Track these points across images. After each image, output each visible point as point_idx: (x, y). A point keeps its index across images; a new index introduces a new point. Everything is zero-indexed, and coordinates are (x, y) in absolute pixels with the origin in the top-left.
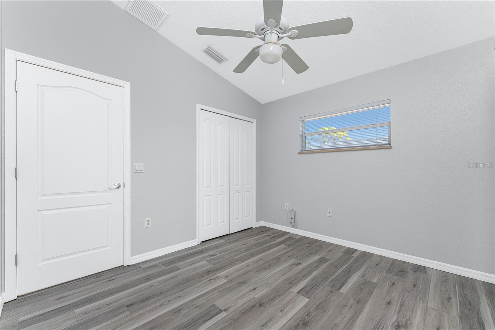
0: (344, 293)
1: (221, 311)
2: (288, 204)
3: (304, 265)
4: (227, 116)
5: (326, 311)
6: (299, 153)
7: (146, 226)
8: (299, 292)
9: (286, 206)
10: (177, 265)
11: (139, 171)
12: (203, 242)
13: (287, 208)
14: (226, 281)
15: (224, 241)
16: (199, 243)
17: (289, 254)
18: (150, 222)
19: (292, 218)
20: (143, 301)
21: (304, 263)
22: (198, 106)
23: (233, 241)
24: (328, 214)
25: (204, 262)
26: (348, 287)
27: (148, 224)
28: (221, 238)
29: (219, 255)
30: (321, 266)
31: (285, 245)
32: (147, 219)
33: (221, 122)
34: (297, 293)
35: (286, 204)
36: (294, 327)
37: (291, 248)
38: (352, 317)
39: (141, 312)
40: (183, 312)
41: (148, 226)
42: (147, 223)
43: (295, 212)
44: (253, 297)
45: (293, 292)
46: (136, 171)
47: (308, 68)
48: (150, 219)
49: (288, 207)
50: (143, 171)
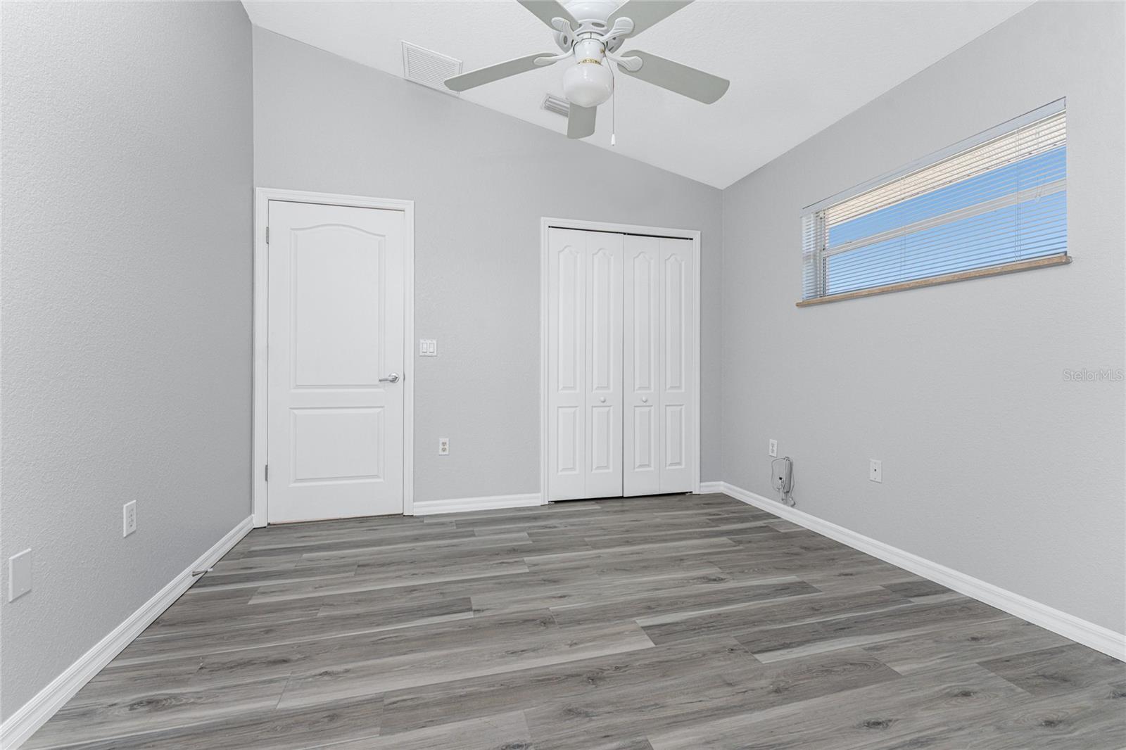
0: (764, 663)
1: (470, 610)
2: (775, 442)
3: (731, 584)
4: (617, 233)
5: (669, 676)
6: (798, 305)
7: (441, 453)
8: (644, 628)
9: (771, 447)
10: (476, 529)
11: (428, 354)
12: (556, 502)
13: (773, 451)
14: (527, 571)
15: (599, 507)
16: (547, 503)
17: (715, 558)
18: (447, 447)
19: (781, 479)
20: (383, 565)
21: (732, 581)
22: (546, 221)
23: (615, 512)
24: (873, 476)
25: (525, 534)
26: (789, 657)
27: (444, 450)
28: (599, 501)
29: (562, 529)
30: (775, 597)
31: (731, 539)
32: (442, 440)
33: (600, 249)
34: (642, 627)
35: (772, 441)
36: (565, 675)
37: (741, 547)
38: (718, 709)
39: (367, 577)
40: (415, 594)
41: (445, 453)
42: (441, 447)
43: (791, 464)
44: (546, 607)
45: (636, 622)
46: (423, 354)
47: (728, 82)
48: (446, 440)
49: (775, 449)
50: (435, 354)
